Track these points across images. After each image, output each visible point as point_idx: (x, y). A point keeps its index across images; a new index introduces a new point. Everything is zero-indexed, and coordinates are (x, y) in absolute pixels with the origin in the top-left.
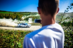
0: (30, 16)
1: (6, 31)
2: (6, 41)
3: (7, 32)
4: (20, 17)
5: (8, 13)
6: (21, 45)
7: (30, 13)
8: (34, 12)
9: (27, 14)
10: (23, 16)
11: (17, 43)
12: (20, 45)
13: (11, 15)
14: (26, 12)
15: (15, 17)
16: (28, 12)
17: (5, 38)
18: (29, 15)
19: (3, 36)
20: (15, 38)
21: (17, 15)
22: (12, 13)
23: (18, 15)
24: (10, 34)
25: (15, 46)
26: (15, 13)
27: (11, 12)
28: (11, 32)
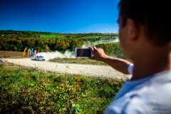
0: (101, 42)
1: (49, 75)
2: (50, 97)
3: (50, 77)
4: (78, 45)
5: (55, 36)
6: (80, 110)
8: (110, 33)
9: (94, 37)
10: (85, 42)
11: (74, 105)
12: (78, 109)
13: (59, 41)
14: (91, 34)
15: (68, 44)
16: (96, 34)
17: (48, 91)
18: (98, 39)
19: (44, 86)
20: (68, 92)
22: (62, 37)
23: (74, 40)
25: (68, 111)
26: (68, 36)
27: (61, 35)
28: (59, 77)
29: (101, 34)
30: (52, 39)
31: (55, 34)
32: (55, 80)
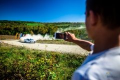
0: (70, 29)
1: (34, 51)
2: (34, 67)
3: (34, 53)
4: (54, 31)
5: (37, 25)
6: (55, 76)
7: (69, 25)
8: (76, 22)
9: (65, 25)
10: (58, 29)
13: (40, 28)
14: (63, 23)
15: (47, 30)
16: (67, 23)
17: (33, 63)
18: (68, 27)
19: (30, 59)
20: (47, 64)
21: (50, 28)
24: (39, 57)
25: (47, 77)
26: (47, 25)
29: (70, 23)
30: (36, 26)
31: (38, 23)
32: (38, 56)
